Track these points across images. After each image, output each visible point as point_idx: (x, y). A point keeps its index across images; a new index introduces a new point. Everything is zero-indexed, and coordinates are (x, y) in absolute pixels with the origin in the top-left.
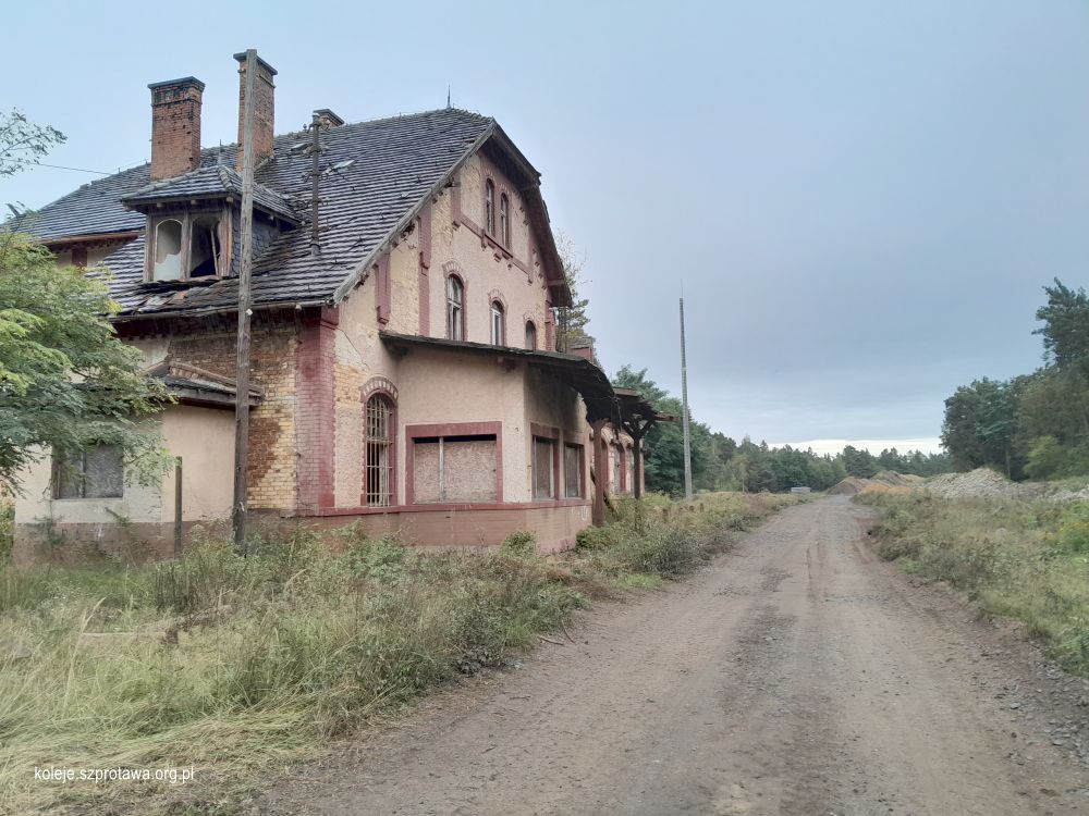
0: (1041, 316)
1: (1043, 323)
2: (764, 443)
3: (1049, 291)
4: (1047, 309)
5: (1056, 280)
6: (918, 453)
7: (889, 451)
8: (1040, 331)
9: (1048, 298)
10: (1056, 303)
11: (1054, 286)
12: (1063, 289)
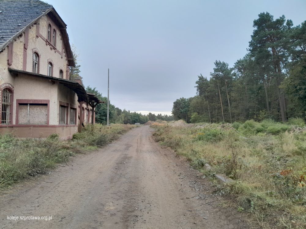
0: (197, 83)
1: (197, 85)
2: (129, 111)
3: (199, 77)
4: (198, 81)
5: (201, 74)
6: (166, 115)
7: (160, 114)
8: (196, 87)
9: (199, 78)
10: (200, 80)
11: (200, 76)
12: (202, 77)
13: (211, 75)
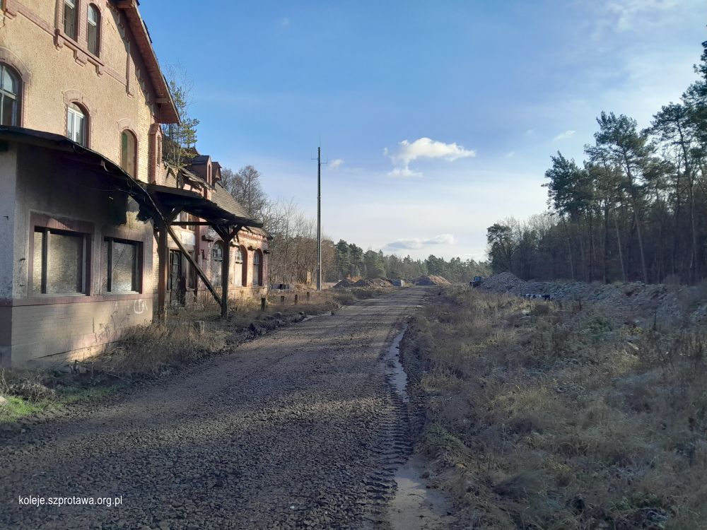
0: (548, 175)
1: (549, 180)
2: (381, 252)
3: (554, 160)
4: (552, 171)
5: (559, 152)
6: (473, 261)
7: (456, 259)
8: (546, 185)
9: (553, 163)
10: (557, 167)
11: (557, 156)
12: (562, 158)
13: (588, 152)
